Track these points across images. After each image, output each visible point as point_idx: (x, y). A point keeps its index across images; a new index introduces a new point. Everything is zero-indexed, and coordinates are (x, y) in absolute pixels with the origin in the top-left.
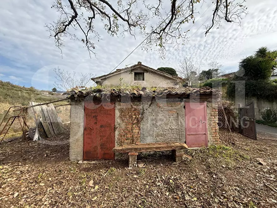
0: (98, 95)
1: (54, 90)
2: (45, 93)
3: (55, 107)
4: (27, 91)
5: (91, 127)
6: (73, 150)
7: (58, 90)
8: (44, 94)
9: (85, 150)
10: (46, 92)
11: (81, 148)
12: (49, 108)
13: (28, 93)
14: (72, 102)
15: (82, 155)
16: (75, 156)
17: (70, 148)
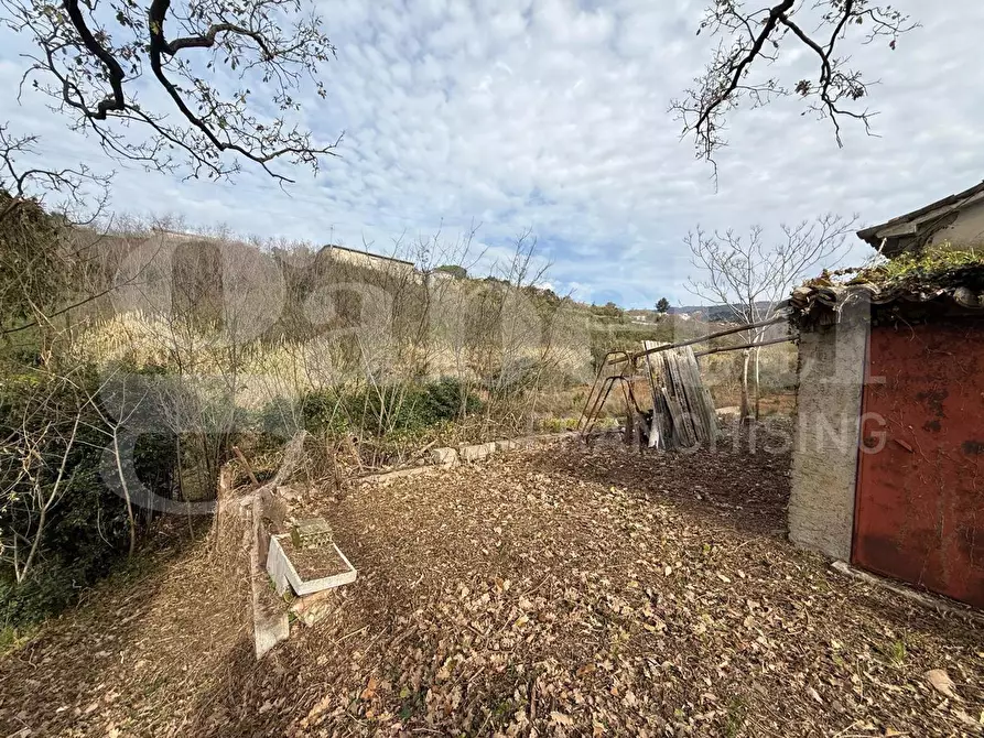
0: (959, 294)
1: (663, 305)
2: (638, 318)
3: (696, 357)
4: (600, 314)
5: (902, 442)
6: (805, 512)
7: (672, 304)
8: (635, 319)
9: (862, 530)
10: (642, 313)
11: (843, 515)
12: (683, 359)
13: (602, 320)
14: (808, 331)
15: (849, 543)
16: (814, 534)
17: (793, 499)
